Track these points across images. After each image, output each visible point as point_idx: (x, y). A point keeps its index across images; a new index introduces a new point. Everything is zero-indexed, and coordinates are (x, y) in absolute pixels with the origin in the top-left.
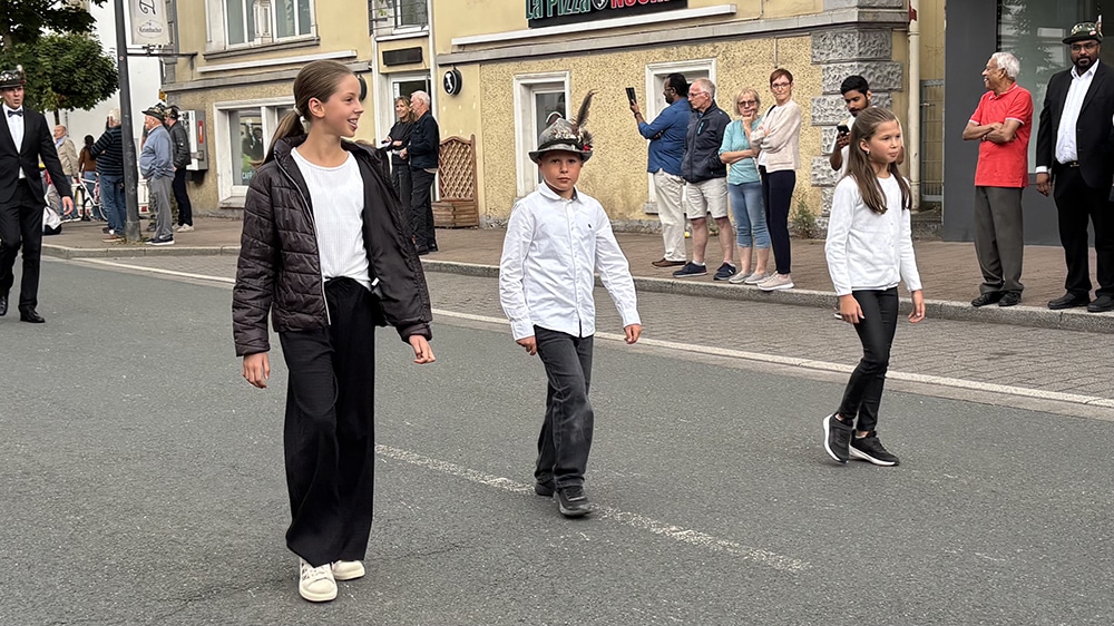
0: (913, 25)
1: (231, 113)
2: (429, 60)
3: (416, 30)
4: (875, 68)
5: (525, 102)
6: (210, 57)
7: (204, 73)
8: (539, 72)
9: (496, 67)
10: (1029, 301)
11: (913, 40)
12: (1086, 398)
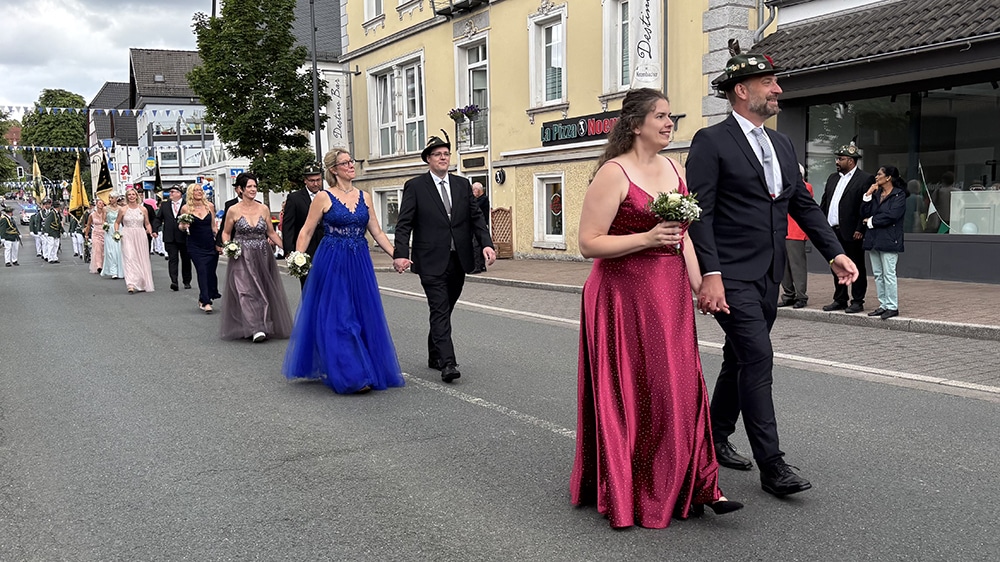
1: (382, 193)
2: (488, 165)
3: (481, 148)
5: (540, 188)
6: (371, 162)
7: (367, 171)
8: (547, 171)
9: (524, 169)
10: (811, 306)
12: (832, 363)
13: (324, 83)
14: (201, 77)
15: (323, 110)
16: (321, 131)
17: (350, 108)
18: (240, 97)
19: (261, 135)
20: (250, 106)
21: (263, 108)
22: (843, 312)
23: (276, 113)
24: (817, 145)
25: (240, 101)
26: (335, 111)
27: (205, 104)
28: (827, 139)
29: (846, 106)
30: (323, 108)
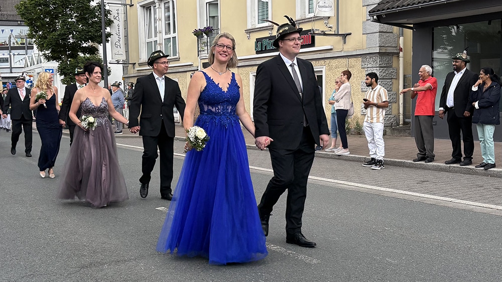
0: (401, 54)
4: (386, 70)
6: (141, 65)
7: (138, 70)
9: (244, 69)
10: (436, 161)
11: (401, 59)
12: (451, 199)
13: (109, 11)
14: (25, 7)
15: (108, 30)
16: (107, 44)
17: (126, 28)
18: (52, 20)
19: (66, 46)
20: (58, 26)
21: (67, 28)
22: (458, 165)
23: (76, 32)
24: (439, 53)
25: (52, 23)
26: (116, 31)
27: (28, 26)
28: (446, 49)
29: (458, 28)
30: (108, 28)
